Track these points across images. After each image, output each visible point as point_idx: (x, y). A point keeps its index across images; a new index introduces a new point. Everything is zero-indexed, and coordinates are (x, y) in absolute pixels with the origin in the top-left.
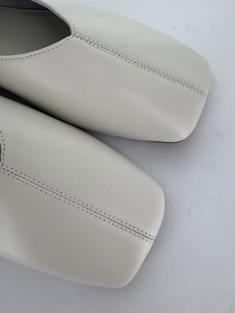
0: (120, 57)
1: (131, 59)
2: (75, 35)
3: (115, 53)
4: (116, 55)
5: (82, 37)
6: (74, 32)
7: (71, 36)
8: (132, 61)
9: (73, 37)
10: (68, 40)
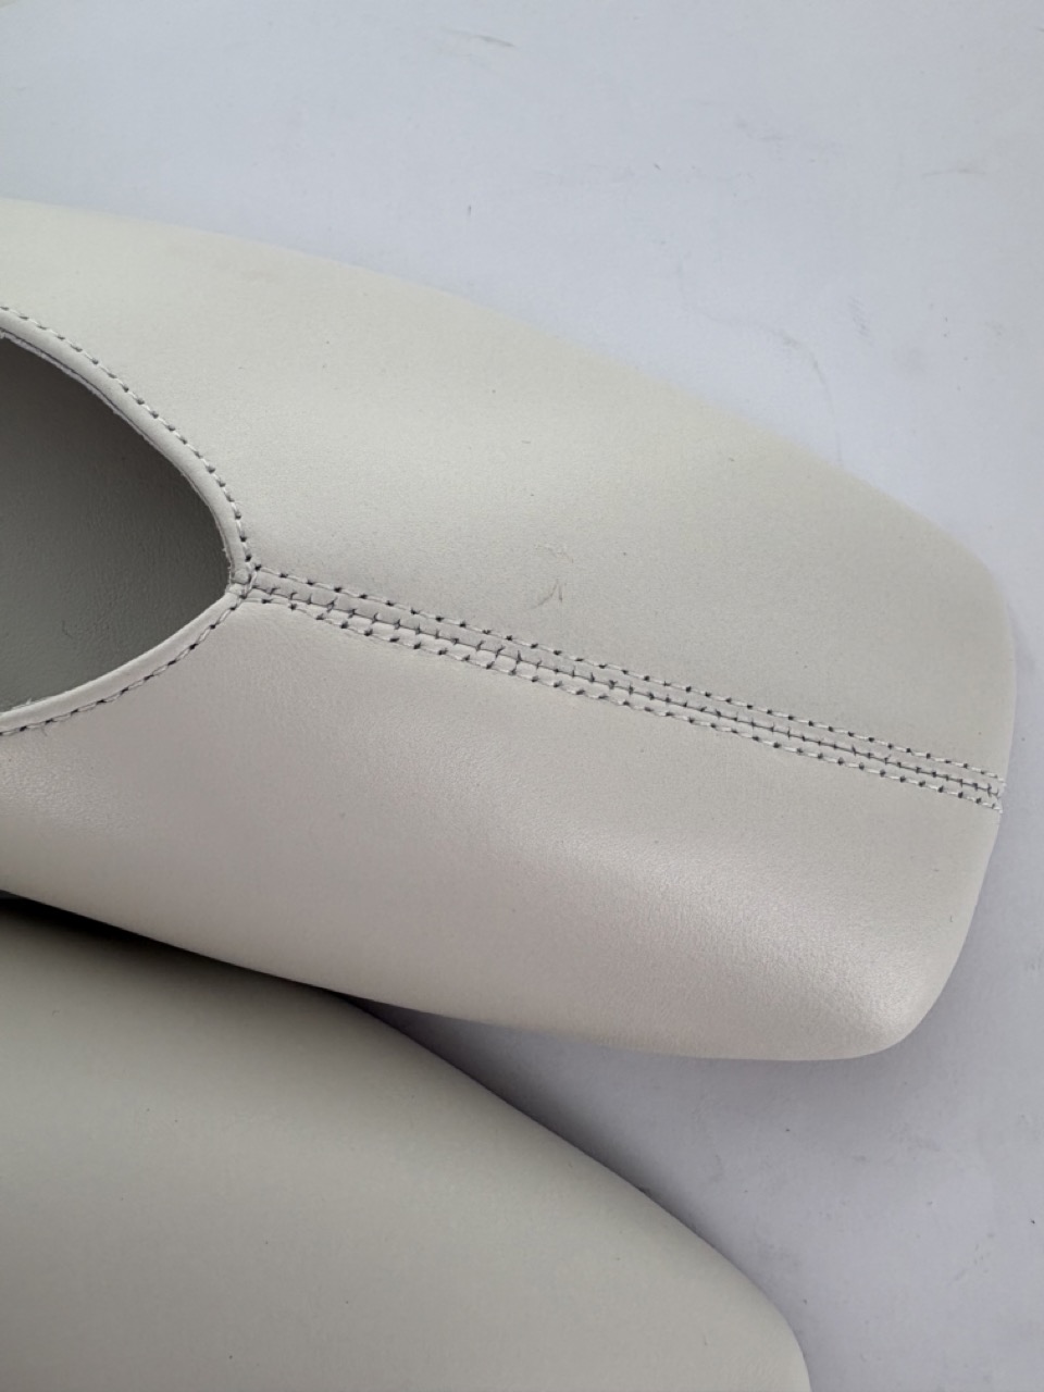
0: (527, 670)
1: (591, 665)
2: (254, 587)
3: (498, 653)
4: (506, 662)
5: (296, 587)
6: (248, 564)
7: (228, 598)
8: (593, 680)
9: (243, 597)
10: (213, 627)
